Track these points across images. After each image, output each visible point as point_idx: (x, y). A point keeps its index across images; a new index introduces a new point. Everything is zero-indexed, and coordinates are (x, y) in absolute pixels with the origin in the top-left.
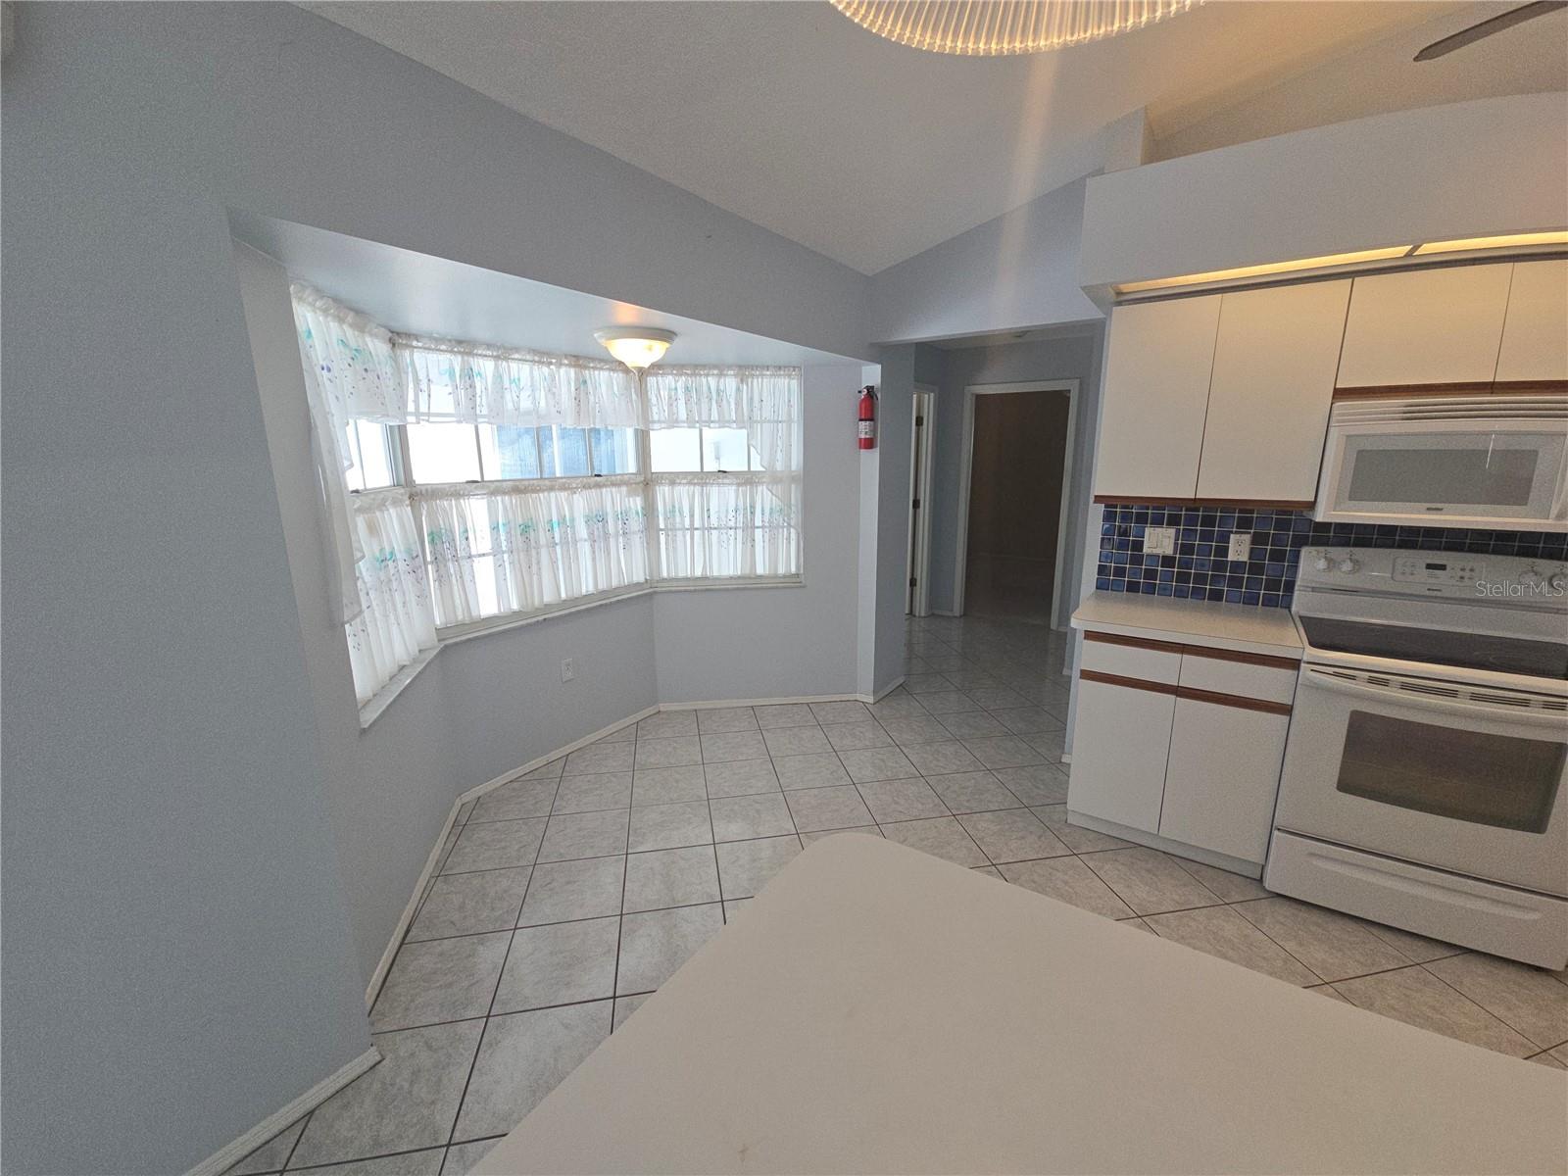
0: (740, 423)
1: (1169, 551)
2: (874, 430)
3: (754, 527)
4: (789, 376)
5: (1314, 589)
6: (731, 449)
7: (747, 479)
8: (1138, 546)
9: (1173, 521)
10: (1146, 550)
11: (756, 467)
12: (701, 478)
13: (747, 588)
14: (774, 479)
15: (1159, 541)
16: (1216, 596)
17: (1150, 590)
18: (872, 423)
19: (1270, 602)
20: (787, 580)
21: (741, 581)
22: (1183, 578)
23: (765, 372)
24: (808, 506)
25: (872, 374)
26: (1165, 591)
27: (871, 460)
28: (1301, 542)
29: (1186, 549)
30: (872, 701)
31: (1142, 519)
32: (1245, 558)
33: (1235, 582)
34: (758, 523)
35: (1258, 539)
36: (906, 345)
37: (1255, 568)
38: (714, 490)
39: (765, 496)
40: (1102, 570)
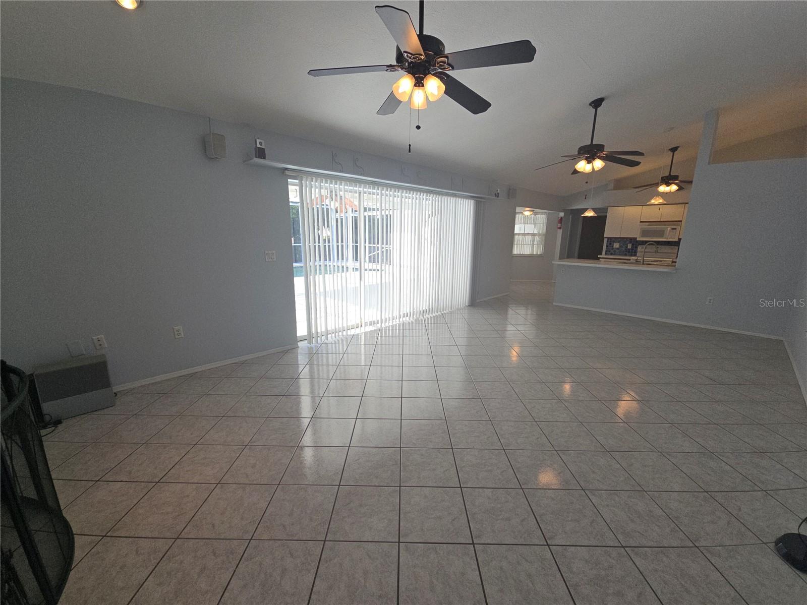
0: (534, 224)
1: (618, 247)
2: (561, 225)
4: (544, 216)
6: (530, 228)
7: (533, 235)
8: (613, 246)
9: (619, 241)
11: (536, 232)
12: (524, 234)
13: (531, 257)
14: (539, 235)
15: (616, 245)
20: (539, 255)
23: (540, 215)
24: (545, 240)
25: (562, 214)
27: (560, 232)
28: (637, 244)
29: (621, 247)
31: (613, 241)
32: (630, 247)
34: (535, 243)
35: (633, 245)
36: (569, 210)
38: (527, 237)
39: (537, 238)
40: (606, 251)
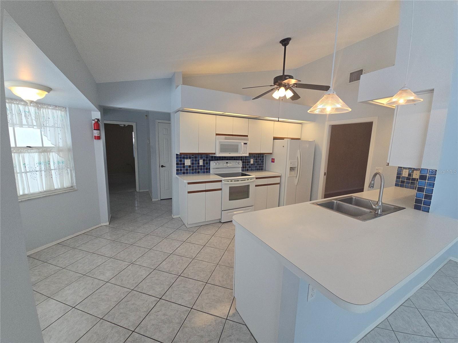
0: (38, 127)
1: (190, 165)
2: (100, 133)
3: (51, 170)
4: (61, 110)
5: (214, 169)
7: (43, 150)
8: (184, 164)
9: (190, 158)
10: (185, 165)
14: (59, 150)
15: (188, 162)
16: (199, 172)
17: (187, 173)
18: (98, 131)
19: (207, 172)
20: (68, 189)
21: (45, 193)
22: (193, 170)
23: (49, 107)
24: (75, 160)
25: (98, 114)
26: (190, 173)
27: (100, 145)
28: (210, 160)
29: (193, 164)
30: (108, 224)
31: (184, 158)
32: (202, 164)
33: (201, 169)
34: (52, 167)
35: (204, 160)
37: (204, 166)
38: (26, 155)
39: (54, 157)
40: (177, 170)
